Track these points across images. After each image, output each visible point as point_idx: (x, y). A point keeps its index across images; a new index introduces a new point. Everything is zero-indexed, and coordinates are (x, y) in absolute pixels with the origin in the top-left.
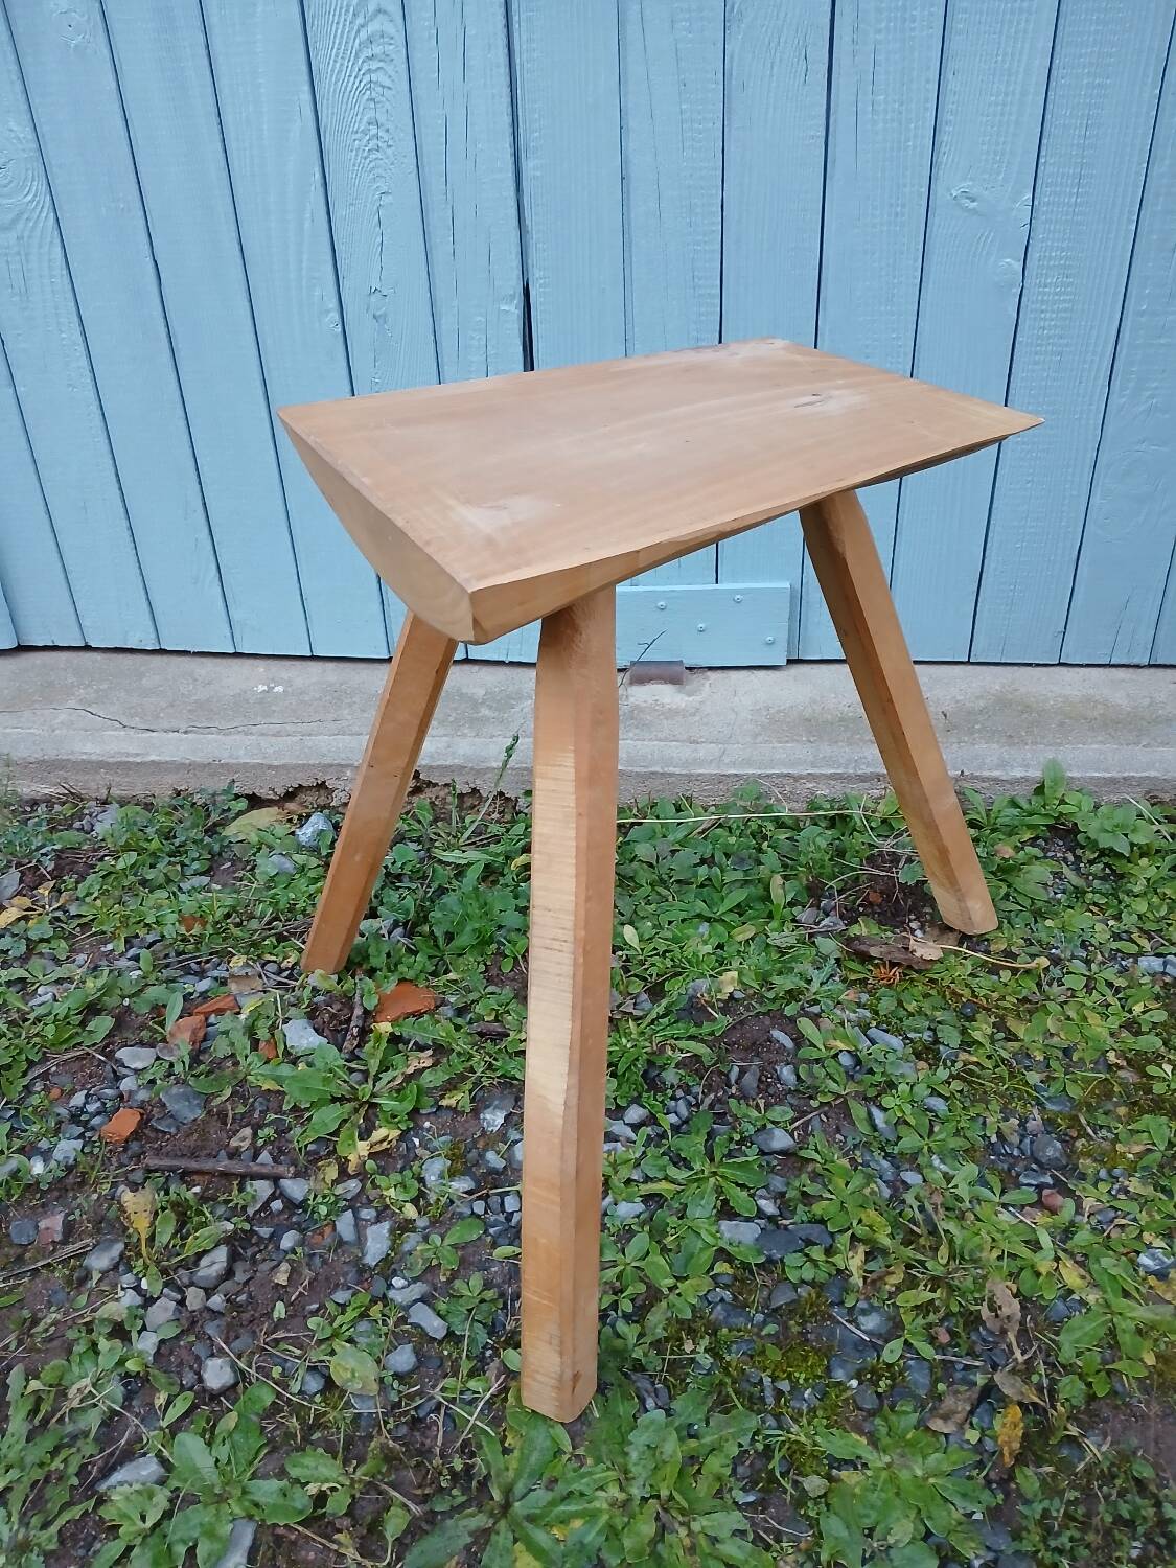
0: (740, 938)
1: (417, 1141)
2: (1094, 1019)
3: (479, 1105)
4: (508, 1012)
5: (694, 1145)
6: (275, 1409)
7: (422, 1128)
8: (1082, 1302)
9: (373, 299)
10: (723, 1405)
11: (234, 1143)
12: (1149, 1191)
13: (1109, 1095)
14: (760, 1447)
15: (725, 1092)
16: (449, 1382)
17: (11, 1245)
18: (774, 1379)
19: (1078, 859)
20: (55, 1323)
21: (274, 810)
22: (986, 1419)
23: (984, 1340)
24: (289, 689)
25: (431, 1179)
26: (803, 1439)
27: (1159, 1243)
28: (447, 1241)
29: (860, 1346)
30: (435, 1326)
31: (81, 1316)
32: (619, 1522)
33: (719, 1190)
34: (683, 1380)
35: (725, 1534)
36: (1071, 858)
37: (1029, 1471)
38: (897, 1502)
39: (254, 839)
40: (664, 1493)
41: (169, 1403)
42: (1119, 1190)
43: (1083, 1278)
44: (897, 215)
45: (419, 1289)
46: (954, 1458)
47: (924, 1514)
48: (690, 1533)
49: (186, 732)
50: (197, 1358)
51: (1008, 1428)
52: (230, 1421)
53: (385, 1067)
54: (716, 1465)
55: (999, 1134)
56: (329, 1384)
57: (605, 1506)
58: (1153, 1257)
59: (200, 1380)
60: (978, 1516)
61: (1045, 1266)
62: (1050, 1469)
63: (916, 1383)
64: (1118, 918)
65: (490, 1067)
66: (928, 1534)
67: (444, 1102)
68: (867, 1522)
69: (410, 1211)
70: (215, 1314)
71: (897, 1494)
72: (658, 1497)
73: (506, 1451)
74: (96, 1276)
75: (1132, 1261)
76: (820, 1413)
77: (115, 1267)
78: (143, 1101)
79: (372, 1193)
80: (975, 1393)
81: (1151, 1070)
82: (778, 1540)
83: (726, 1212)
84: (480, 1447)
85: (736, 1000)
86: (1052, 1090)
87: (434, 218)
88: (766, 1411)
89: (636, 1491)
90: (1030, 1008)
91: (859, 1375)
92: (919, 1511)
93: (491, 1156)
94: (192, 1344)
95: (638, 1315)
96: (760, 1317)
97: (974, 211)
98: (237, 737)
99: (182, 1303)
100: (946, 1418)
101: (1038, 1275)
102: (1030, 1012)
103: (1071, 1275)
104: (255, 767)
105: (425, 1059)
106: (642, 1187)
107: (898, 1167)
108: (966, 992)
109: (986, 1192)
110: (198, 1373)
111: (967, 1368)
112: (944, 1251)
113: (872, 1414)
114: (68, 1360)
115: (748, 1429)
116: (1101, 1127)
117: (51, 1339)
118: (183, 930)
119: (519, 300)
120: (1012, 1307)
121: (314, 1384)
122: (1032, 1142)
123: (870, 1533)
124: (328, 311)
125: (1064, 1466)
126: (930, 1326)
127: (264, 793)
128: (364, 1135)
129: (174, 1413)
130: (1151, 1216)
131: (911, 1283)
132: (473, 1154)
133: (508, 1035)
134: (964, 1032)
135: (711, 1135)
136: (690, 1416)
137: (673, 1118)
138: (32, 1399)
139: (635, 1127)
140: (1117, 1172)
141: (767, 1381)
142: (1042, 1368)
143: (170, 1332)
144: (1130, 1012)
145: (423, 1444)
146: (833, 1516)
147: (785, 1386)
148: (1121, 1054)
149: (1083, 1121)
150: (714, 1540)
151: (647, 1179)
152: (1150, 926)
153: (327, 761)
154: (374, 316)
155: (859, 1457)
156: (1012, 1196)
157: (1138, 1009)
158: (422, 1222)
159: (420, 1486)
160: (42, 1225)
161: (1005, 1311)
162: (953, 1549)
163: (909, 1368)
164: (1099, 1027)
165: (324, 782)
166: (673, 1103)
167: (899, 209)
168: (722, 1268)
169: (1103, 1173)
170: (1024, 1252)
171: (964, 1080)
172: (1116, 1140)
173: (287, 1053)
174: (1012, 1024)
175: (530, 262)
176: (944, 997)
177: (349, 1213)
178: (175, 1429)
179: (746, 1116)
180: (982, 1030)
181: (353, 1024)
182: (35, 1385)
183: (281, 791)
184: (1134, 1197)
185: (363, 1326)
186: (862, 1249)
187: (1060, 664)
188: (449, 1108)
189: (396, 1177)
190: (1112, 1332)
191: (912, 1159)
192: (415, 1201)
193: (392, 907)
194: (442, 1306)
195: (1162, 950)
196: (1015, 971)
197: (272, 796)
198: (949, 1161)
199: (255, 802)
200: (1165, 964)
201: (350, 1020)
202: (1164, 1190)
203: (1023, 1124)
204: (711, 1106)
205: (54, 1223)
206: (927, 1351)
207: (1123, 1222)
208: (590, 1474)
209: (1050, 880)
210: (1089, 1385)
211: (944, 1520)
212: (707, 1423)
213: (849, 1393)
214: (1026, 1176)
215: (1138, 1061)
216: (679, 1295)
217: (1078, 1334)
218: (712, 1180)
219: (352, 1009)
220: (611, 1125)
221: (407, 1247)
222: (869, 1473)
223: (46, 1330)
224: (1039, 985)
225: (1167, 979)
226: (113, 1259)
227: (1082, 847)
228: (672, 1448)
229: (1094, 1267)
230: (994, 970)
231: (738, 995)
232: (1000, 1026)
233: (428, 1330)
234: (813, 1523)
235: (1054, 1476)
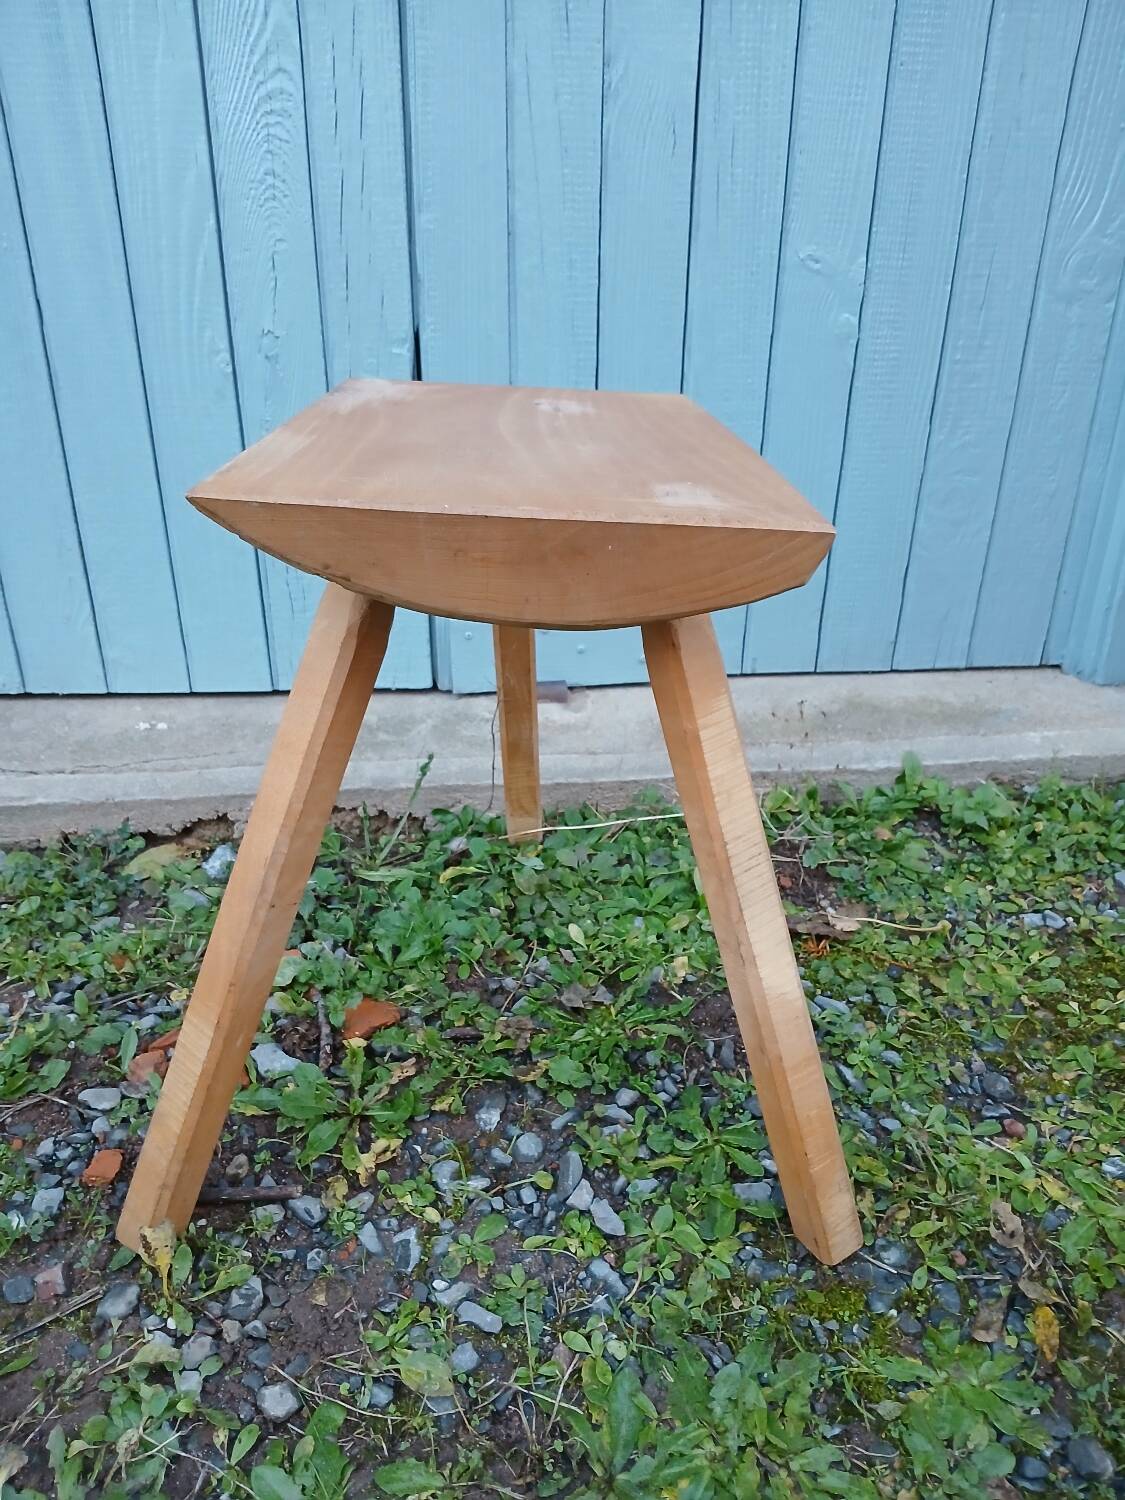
0: (676, 927)
1: (419, 1149)
2: (1002, 970)
3: (472, 1107)
4: (478, 1015)
5: (691, 1117)
6: (349, 1427)
7: (420, 1134)
8: (1069, 1211)
9: (266, 340)
10: (785, 1350)
11: (230, 1170)
12: (1091, 1109)
13: (1033, 1033)
14: (829, 1383)
15: (707, 1067)
16: (520, 1371)
17: (8, 1305)
18: (822, 1321)
19: (944, 836)
20: (83, 1377)
21: (172, 847)
22: (1018, 1325)
23: (996, 1256)
24: (174, 726)
25: (443, 1182)
26: (866, 1370)
27: (1115, 1151)
28: (477, 1239)
29: (888, 1278)
30: (490, 1322)
31: (112, 1366)
32: (723, 1475)
33: (727, 1156)
34: (740, 1335)
35: (822, 1468)
36: (938, 836)
37: (1069, 1363)
38: (965, 1411)
39: (160, 875)
40: (759, 1440)
41: (232, 1441)
42: (1066, 1113)
43: (1063, 1189)
44: (752, 273)
45: (461, 1289)
46: (1003, 1363)
47: (991, 1418)
48: (790, 1473)
49: (73, 773)
50: (250, 1389)
51: (1044, 1327)
52: (307, 1445)
53: (369, 1080)
54: (796, 1406)
55: (953, 1077)
56: (399, 1389)
57: (705, 1463)
58: (1114, 1164)
59: (259, 1411)
60: (1036, 1412)
61: (1031, 1184)
62: (1086, 1358)
63: (947, 1303)
64: (993, 882)
65: (472, 1069)
66: (1000, 1435)
67: (437, 1107)
68: (944, 1434)
69: (432, 1215)
70: (257, 1341)
71: (963, 1404)
72: (753, 1444)
73: (596, 1427)
74: (116, 1324)
75: (1099, 1170)
76: (872, 1344)
77: (135, 1311)
78: (121, 1141)
79: (388, 1203)
80: (1003, 1304)
81: (1062, 1007)
82: (871, 1465)
83: (736, 1175)
84: (570, 1428)
85: (691, 983)
86: (984, 1034)
87: (327, 265)
88: (822, 1351)
89: (733, 1442)
90: (944, 965)
91: (896, 1304)
92: (986, 1416)
93: (496, 1153)
94: (240, 1377)
95: (681, 1281)
96: (793, 1267)
97: (818, 272)
98: (131, 774)
99: (218, 1335)
100: (987, 1328)
101: (1025, 1193)
102: (947, 969)
103: (1054, 1190)
104: (152, 803)
105: (409, 1068)
106: (650, 1163)
107: (875, 1116)
108: (887, 957)
109: (957, 1128)
110: (254, 1405)
111: (988, 1283)
112: (941, 1184)
113: (918, 1337)
114: (107, 1414)
115: (815, 1369)
116: (1035, 1061)
117: (80, 1395)
118: (112, 969)
119: (410, 344)
120: (1014, 1223)
121: (383, 1396)
122: (981, 1081)
123: (949, 1444)
124: (218, 352)
125: (1096, 1354)
126: (946, 1251)
127: (160, 829)
128: (365, 1147)
129: (240, 1450)
130: (1100, 1130)
131: (919, 1217)
132: (478, 1153)
133: (482, 1038)
134: (897, 991)
135: (704, 1107)
136: (756, 1365)
137: (663, 1096)
138: (79, 1461)
139: (631, 1109)
140: (1060, 1097)
141: (815, 1323)
142: (1054, 1273)
143: (212, 1368)
144: (1028, 961)
145: (509, 1436)
146: (915, 1434)
147: (833, 1325)
148: (1033, 997)
149: (1019, 1057)
150: (814, 1476)
151: (654, 1155)
152: (1022, 888)
153: (229, 792)
154: (267, 357)
155: (919, 1378)
156: (980, 1129)
157: (1034, 958)
158: (447, 1224)
159: (520, 1477)
160: (40, 1279)
161: (1009, 1228)
162: (1025, 1444)
163: (938, 1291)
164: (1007, 977)
165: (225, 815)
166: (659, 1082)
167: (754, 269)
168: (746, 1228)
169: (1049, 1100)
170: (1009, 1174)
171: (910, 1033)
172: (1051, 1070)
173: (260, 1078)
174: (934, 980)
175: (421, 309)
176: (870, 962)
177: (369, 1226)
178: (245, 1467)
179: (731, 1086)
180: (911, 988)
181: (323, 1043)
182: (78, 1445)
183: (178, 827)
184: (1082, 1116)
185: (417, 1331)
186: (869, 1192)
187: (892, 671)
188: (442, 1112)
189: (411, 1184)
190: (1102, 1232)
191: (886, 1108)
192: (434, 1205)
193: (330, 929)
194: (489, 1301)
195: (1037, 907)
196: (922, 935)
197: (168, 832)
198: (918, 1105)
199: (152, 839)
200: (1044, 918)
201: (318, 1040)
202: (1102, 1107)
203: (968, 1065)
204: (696, 1081)
205: (52, 1275)
206: (949, 1273)
207: (1080, 1138)
208: (683, 1434)
209: (926, 854)
210: (1097, 1279)
211: (1010, 1418)
212: (775, 1370)
213: (894, 1322)
214: (987, 1110)
215: (1049, 1002)
216: (714, 1257)
217: (1074, 1238)
218: (718, 1148)
219: (318, 1028)
220: (607, 1110)
221: (438, 1250)
222: (932, 1390)
223: (75, 1386)
224: (947, 946)
225: (1051, 931)
226: (130, 1303)
227: (946, 826)
228: (756, 1397)
229: (1070, 1179)
230: (904, 936)
231: (691, 978)
232: (925, 983)
233: (482, 1325)
234: (898, 1444)
235: (1090, 1364)
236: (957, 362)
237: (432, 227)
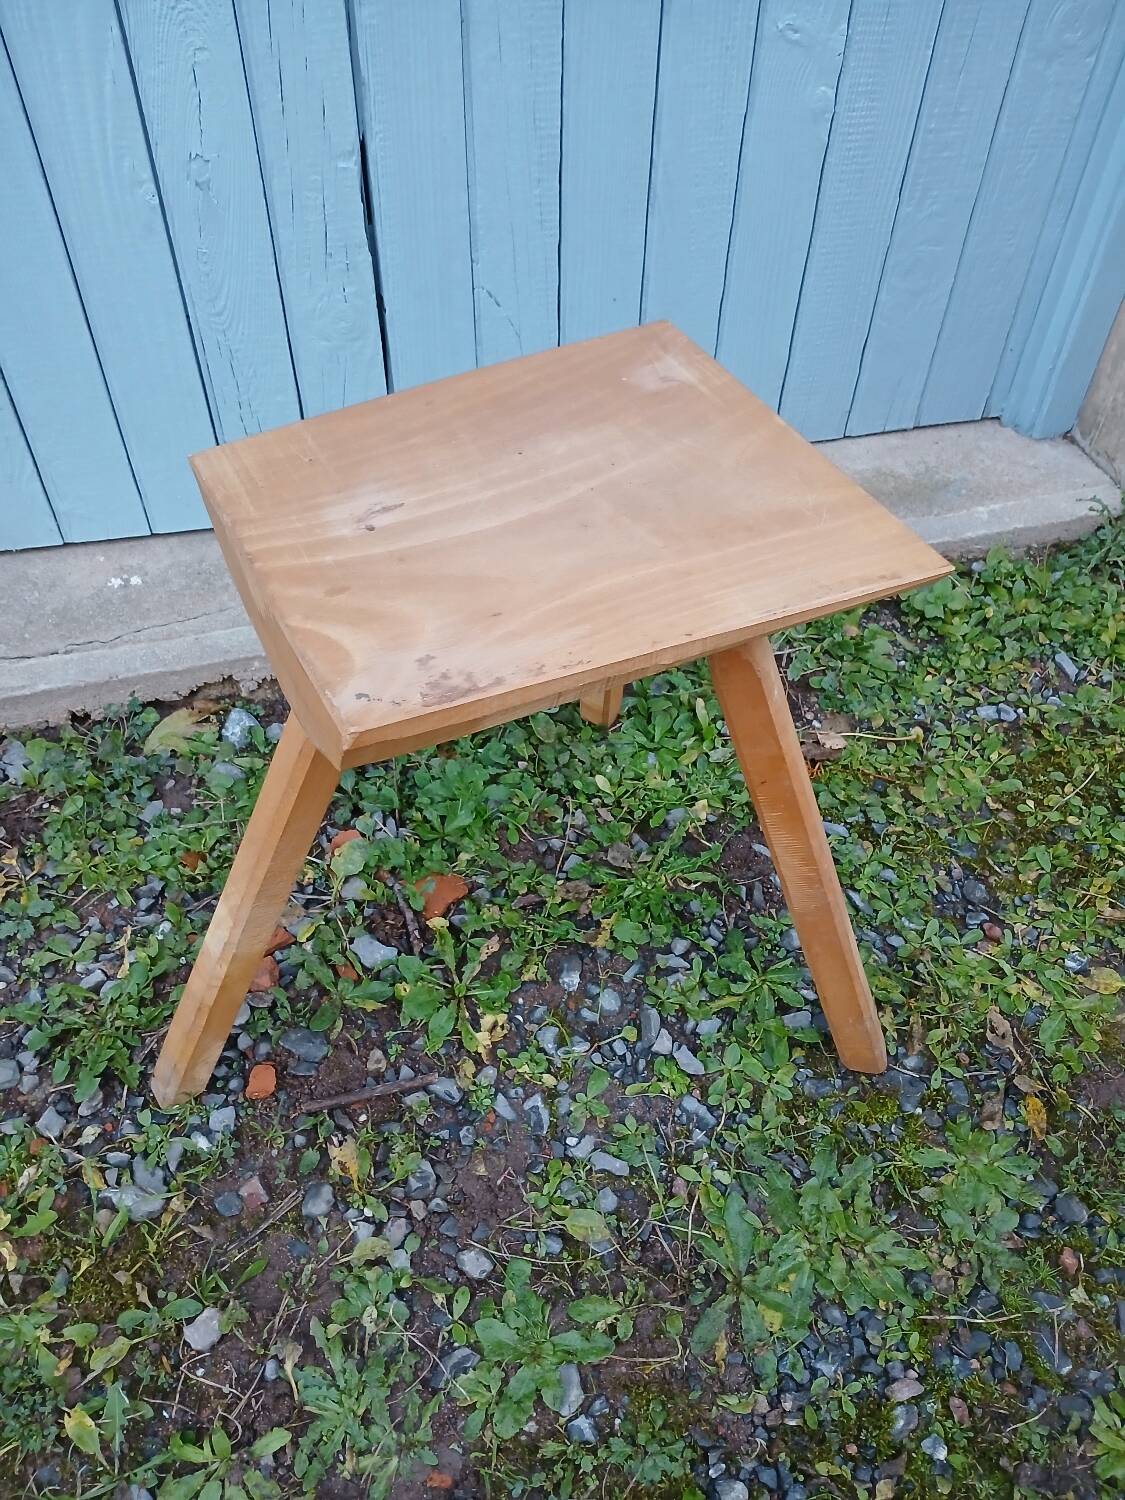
0: (686, 762)
1: (521, 1019)
2: (968, 772)
3: (555, 972)
4: (539, 883)
5: (737, 961)
6: (537, 1275)
7: (518, 1005)
8: (1042, 1007)
9: (194, 166)
10: (846, 1157)
11: (371, 1066)
12: (1052, 907)
13: (999, 835)
14: (882, 1178)
15: (743, 910)
16: (653, 1208)
17: (225, 1219)
18: (867, 1125)
19: (904, 625)
20: (313, 1272)
21: (183, 712)
22: (1013, 1110)
23: (992, 1054)
25: (550, 1047)
26: (907, 1163)
27: (1074, 948)
28: (591, 1095)
29: (912, 1082)
30: (619, 1167)
31: (335, 1258)
32: (820, 1266)
33: (773, 993)
34: (809, 1147)
35: (886, 1248)
36: (898, 625)
37: (1052, 1137)
38: (982, 1186)
40: (842, 1235)
41: (450, 1299)
42: (1032, 912)
43: (1038, 989)
44: (727, 48)
45: (589, 1142)
46: (1005, 1144)
47: (1001, 1190)
48: (866, 1255)
49: (66, 653)
50: (449, 1257)
51: (1033, 1113)
52: (510, 1297)
53: (462, 960)
54: (862, 1202)
55: (938, 887)
56: (564, 1236)
57: (805, 1258)
58: (1074, 959)
59: (462, 1273)
60: (1030, 1178)
61: (1013, 989)
62: (1064, 1131)
63: (958, 1097)
64: (951, 674)
65: (545, 935)
66: (1007, 1200)
67: (526, 977)
68: (969, 1207)
69: (549, 1080)
70: (443, 1216)
71: (979, 1180)
72: (837, 1239)
73: (720, 1244)
74: (324, 1221)
75: (1063, 967)
76: (907, 1140)
77: (335, 1206)
78: (268, 1054)
79: (509, 1074)
80: (1001, 1096)
81: (1021, 808)
82: (921, 1239)
83: (783, 1008)
84: (702, 1248)
85: (712, 823)
86: (959, 840)
87: (256, 75)
88: (872, 1150)
89: (823, 1239)
90: (922, 773)
91: (922, 1104)
92: (996, 1187)
93: (585, 1013)
94: (437, 1247)
95: (756, 1108)
96: (838, 1082)
97: (796, 43)
98: (126, 647)
99: (409, 1216)
100: (991, 1118)
101: (1009, 995)
102: (923, 776)
103: (1031, 990)
104: (155, 676)
105: (494, 944)
106: (712, 1005)
107: (882, 934)
108: (871, 771)
109: (949, 940)
110: (456, 1268)
111: (987, 1078)
112: (944, 996)
113: (941, 1130)
114: (343, 1297)
115: (870, 1168)
116: (1003, 864)
117: (317, 1285)
118: (188, 871)
119: (357, 157)
120: (1004, 1026)
121: (556, 1246)
122: (961, 887)
123: (973, 1213)
124: (141, 183)
125: (1071, 1126)
126: (954, 1054)
127: (168, 696)
128: (477, 1027)
129: (459, 1308)
130: (1061, 927)
131: (929, 1026)
132: (571, 1016)
133: (545, 902)
134: (884, 807)
135: (748, 950)
136: (826, 1172)
137: (711, 942)
138: (338, 1339)
139: (685, 956)
140: (1026, 897)
141: (862, 1127)
142: (1037, 1064)
143: (413, 1244)
144: (989, 760)
145: (655, 1259)
146: (949, 1211)
147: (876, 1128)
148: (997, 800)
149: (991, 863)
150: (883, 1255)
151: (713, 998)
152: (977, 679)
153: (230, 657)
154: (197, 184)
155: (946, 1164)
156: (969, 937)
157: (994, 757)
158: (563, 1086)
159: (674, 1291)
160: (244, 1192)
161: (1000, 1032)
162: (1026, 1205)
163: (950, 1089)
164: (973, 779)
165: (230, 677)
166: (705, 928)
167: (730, 43)
168: (798, 1053)
169: (1017, 901)
170: (996, 981)
171: (901, 850)
172: (1017, 872)
173: (366, 969)
174: (913, 791)
175: (367, 116)
176: (859, 779)
177: (500, 1097)
178: (468, 1320)
179: (765, 925)
180: (896, 802)
181: (410, 928)
182: (333, 1329)
183: (185, 692)
184: (1044, 916)
185: (565, 1186)
186: (889, 1009)
187: (845, 437)
188: (531, 981)
189: (524, 1056)
190: (1070, 1025)
191: (890, 927)
192: (548, 1071)
193: (376, 799)
194: (614, 1149)
195: (992, 700)
196: (898, 744)
197: (175, 698)
198: (915, 919)
199: (163, 707)
200: (999, 711)
201: (405, 925)
202: (1060, 904)
203: (949, 873)
204: (735, 924)
205: (253, 1187)
206: (958, 1072)
207: (1046, 937)
208: (786, 1240)
209: (889, 648)
210: (1069, 1067)
211: (1013, 1187)
212: (841, 1174)
213: (922, 1120)
214: (970, 918)
215: (1011, 802)
216: (777, 1083)
217: (1049, 1032)
218: (765, 986)
219: (401, 913)
220: (667, 959)
221: (563, 1111)
222: (956, 1172)
223: (310, 1280)
224: (921, 752)
225: (1005, 725)
226: (328, 1202)
227: (907, 615)
228: (831, 1200)
229: (1042, 978)
230: (882, 745)
231: (712, 819)
232: (907, 795)
233: (613, 1171)
234: (938, 1219)
235: (1067, 1135)
236: (931, 131)
237: (374, 22)
